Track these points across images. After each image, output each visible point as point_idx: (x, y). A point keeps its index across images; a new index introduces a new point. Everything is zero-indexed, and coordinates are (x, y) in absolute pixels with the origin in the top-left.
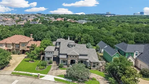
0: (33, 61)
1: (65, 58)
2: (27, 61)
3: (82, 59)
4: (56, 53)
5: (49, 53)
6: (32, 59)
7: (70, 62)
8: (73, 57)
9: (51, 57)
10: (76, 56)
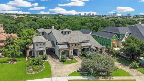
0: (16, 61)
1: (66, 49)
2: (4, 62)
3: (85, 47)
4: (49, 45)
5: (41, 45)
6: (11, 58)
7: (72, 53)
8: (76, 45)
9: (44, 50)
10: (79, 44)
